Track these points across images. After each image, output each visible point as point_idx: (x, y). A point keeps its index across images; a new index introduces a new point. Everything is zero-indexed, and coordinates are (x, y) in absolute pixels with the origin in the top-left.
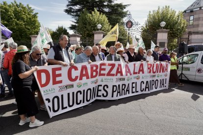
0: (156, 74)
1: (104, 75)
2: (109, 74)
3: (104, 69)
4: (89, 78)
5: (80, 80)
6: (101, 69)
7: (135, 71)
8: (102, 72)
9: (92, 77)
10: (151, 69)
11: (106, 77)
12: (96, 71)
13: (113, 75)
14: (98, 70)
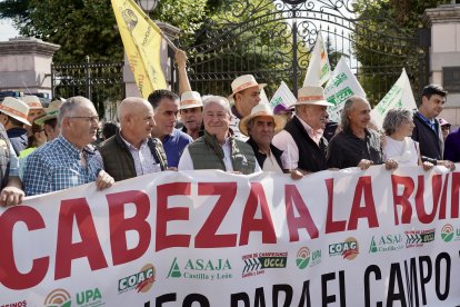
0: (437, 225)
1: (182, 241)
2: (208, 237)
3: (182, 214)
4: (105, 265)
5: (58, 276)
6: (166, 215)
7: (335, 219)
8: (173, 228)
9: (122, 255)
10: (412, 200)
11: (191, 252)
12: (139, 223)
13: (228, 241)
14: (152, 219)
